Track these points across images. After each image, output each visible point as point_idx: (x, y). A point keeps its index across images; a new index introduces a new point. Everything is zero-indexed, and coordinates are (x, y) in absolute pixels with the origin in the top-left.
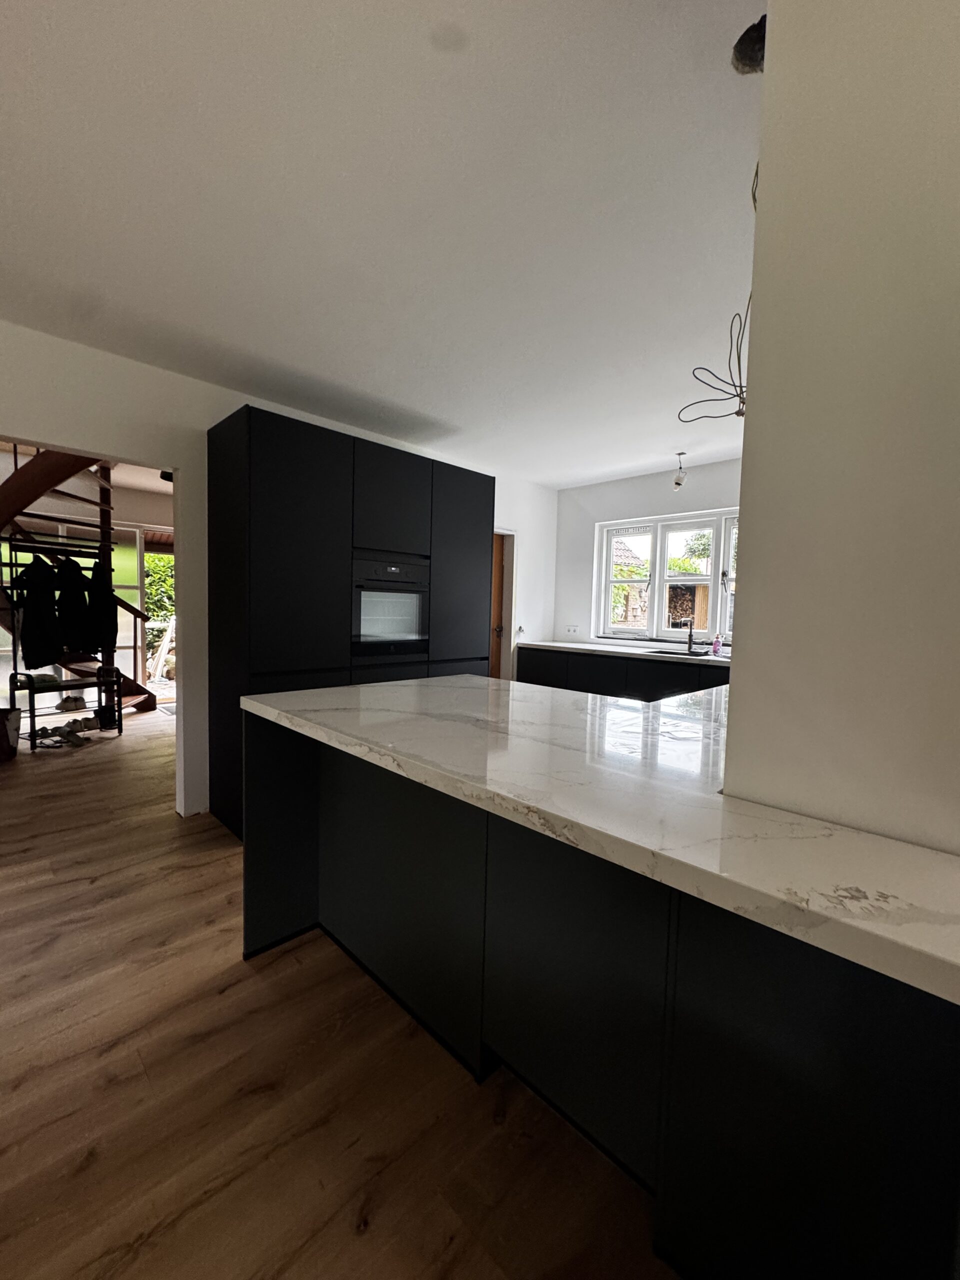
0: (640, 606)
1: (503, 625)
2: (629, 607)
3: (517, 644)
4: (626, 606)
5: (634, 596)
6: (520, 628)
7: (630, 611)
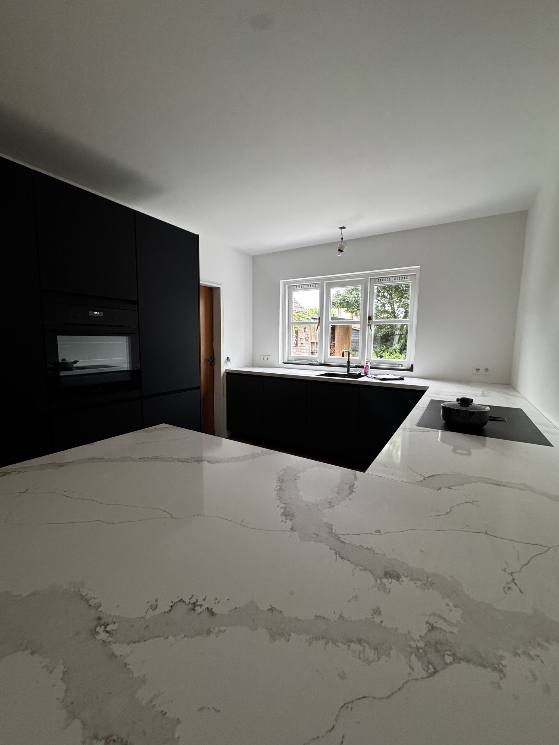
0: (305, 337)
1: (215, 357)
2: (298, 338)
3: (226, 370)
4: (297, 337)
5: (301, 331)
6: (228, 358)
7: (299, 340)
